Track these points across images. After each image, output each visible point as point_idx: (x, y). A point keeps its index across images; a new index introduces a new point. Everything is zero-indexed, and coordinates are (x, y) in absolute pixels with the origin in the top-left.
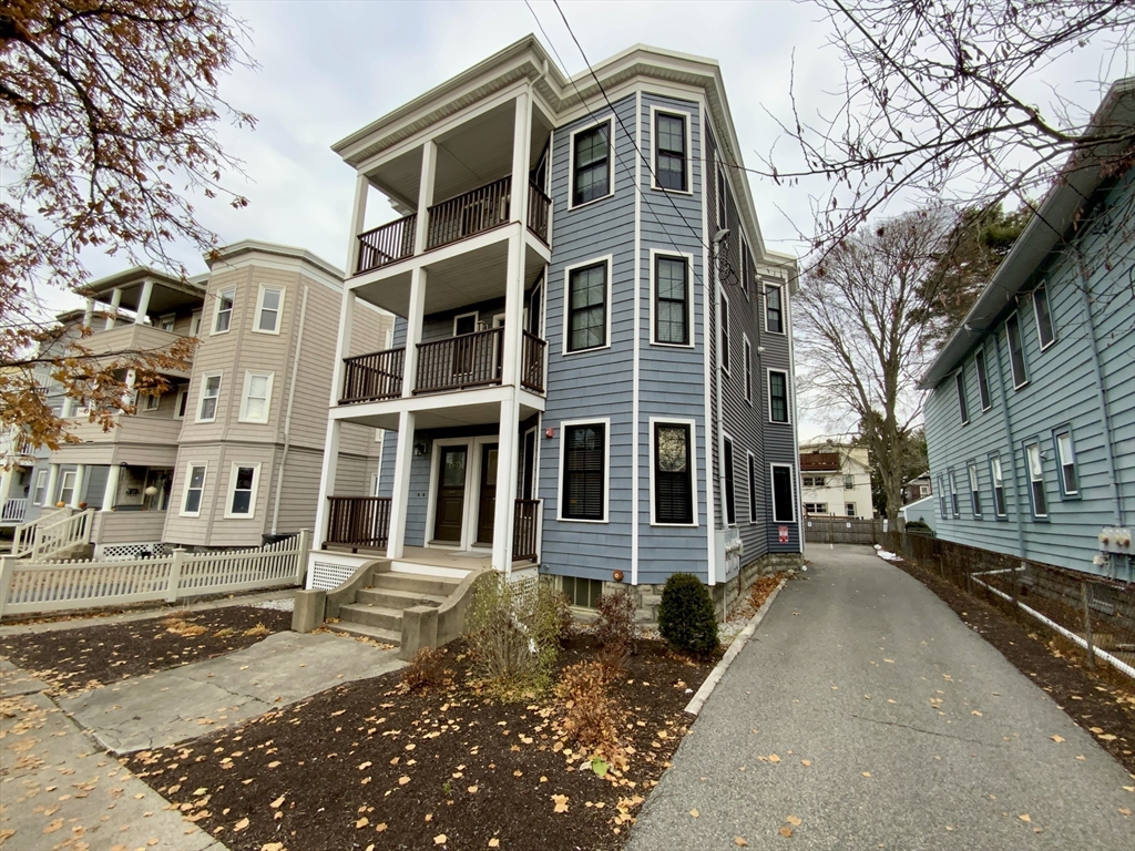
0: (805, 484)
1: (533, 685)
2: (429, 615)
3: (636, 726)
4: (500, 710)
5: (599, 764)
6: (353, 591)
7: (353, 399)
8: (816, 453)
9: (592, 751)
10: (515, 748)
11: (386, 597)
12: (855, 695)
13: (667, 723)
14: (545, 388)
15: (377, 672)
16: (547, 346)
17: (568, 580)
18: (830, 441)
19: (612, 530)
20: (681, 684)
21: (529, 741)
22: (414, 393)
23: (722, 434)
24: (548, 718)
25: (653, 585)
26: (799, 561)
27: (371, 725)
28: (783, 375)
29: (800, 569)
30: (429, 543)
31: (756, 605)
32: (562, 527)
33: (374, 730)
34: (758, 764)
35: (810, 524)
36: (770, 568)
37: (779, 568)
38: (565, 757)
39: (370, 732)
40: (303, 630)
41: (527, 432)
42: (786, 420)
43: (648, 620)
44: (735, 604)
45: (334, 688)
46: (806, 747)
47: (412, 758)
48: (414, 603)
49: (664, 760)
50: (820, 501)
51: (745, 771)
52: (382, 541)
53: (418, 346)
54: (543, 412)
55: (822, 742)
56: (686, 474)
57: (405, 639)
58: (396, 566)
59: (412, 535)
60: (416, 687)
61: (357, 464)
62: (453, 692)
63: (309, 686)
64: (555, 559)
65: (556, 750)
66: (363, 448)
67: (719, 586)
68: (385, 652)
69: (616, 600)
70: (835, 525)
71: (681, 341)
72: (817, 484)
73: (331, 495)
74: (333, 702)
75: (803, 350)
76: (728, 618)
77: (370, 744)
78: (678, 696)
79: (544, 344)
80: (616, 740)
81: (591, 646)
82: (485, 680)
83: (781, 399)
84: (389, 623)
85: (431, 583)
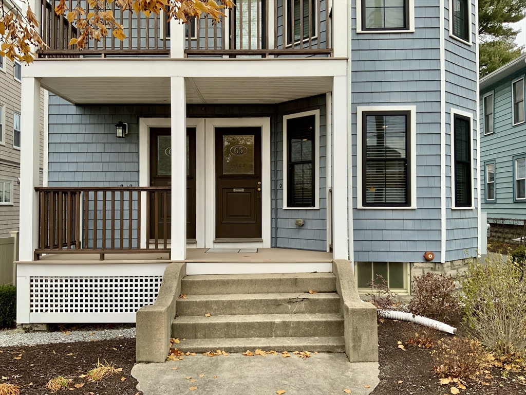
19: (419, 215)
32: (363, 216)
48: (277, 303)
85: (280, 280)
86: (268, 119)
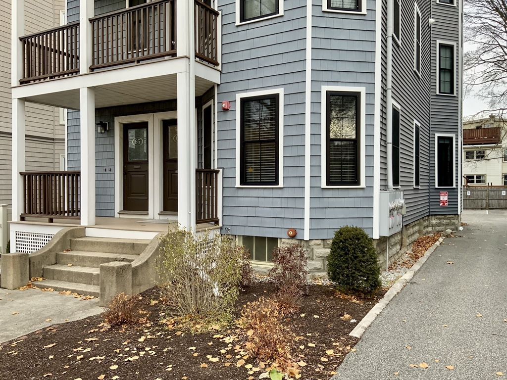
0: (467, 157)
1: (218, 320)
2: (123, 268)
3: (307, 347)
4: (190, 339)
5: (276, 373)
6: (54, 254)
7: (33, 78)
8: (478, 128)
9: (270, 365)
10: (204, 365)
11: (84, 257)
12: (496, 319)
13: (334, 344)
14: (219, 61)
15: (81, 316)
16: (220, 16)
17: (247, 239)
18: (492, 117)
19: (286, 193)
20: (347, 316)
21: (216, 360)
22: (92, 69)
23: (391, 102)
24: (232, 343)
25: (323, 240)
26: (456, 222)
27: (78, 353)
28: (451, 48)
29: (457, 229)
30: (119, 214)
31: (416, 258)
32: (241, 193)
33: (82, 356)
34: (410, 370)
35: (469, 193)
36: (430, 229)
37: (438, 228)
38: (246, 370)
39: (78, 358)
40: (11, 287)
41: (204, 107)
42: (452, 92)
43: (318, 270)
44: (397, 257)
45: (44, 329)
46: (451, 357)
47: (116, 374)
48: (108, 260)
49: (330, 370)
50: (479, 173)
51: (399, 375)
52: (75, 212)
53: (91, 21)
54: (218, 85)
55: (464, 353)
56: (356, 143)
57: (103, 289)
58: (90, 232)
59: (102, 206)
60: (116, 324)
61: (45, 146)
62: (148, 328)
63: (22, 328)
64: (235, 221)
65: (239, 365)
66: (49, 131)
67: (383, 240)
68: (87, 302)
69: (290, 251)
70: (492, 193)
71: (353, 7)
72: (478, 157)
73: (23, 171)
74: (44, 338)
75: (473, 25)
76: (390, 268)
77: (79, 366)
78: (343, 325)
79: (217, 14)
80: (290, 356)
81: (268, 291)
82: (176, 318)
83: (449, 72)
84: (88, 279)
85: (124, 244)
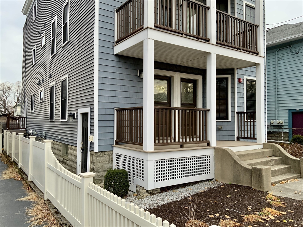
54: (237, 69)
86: (201, 76)
